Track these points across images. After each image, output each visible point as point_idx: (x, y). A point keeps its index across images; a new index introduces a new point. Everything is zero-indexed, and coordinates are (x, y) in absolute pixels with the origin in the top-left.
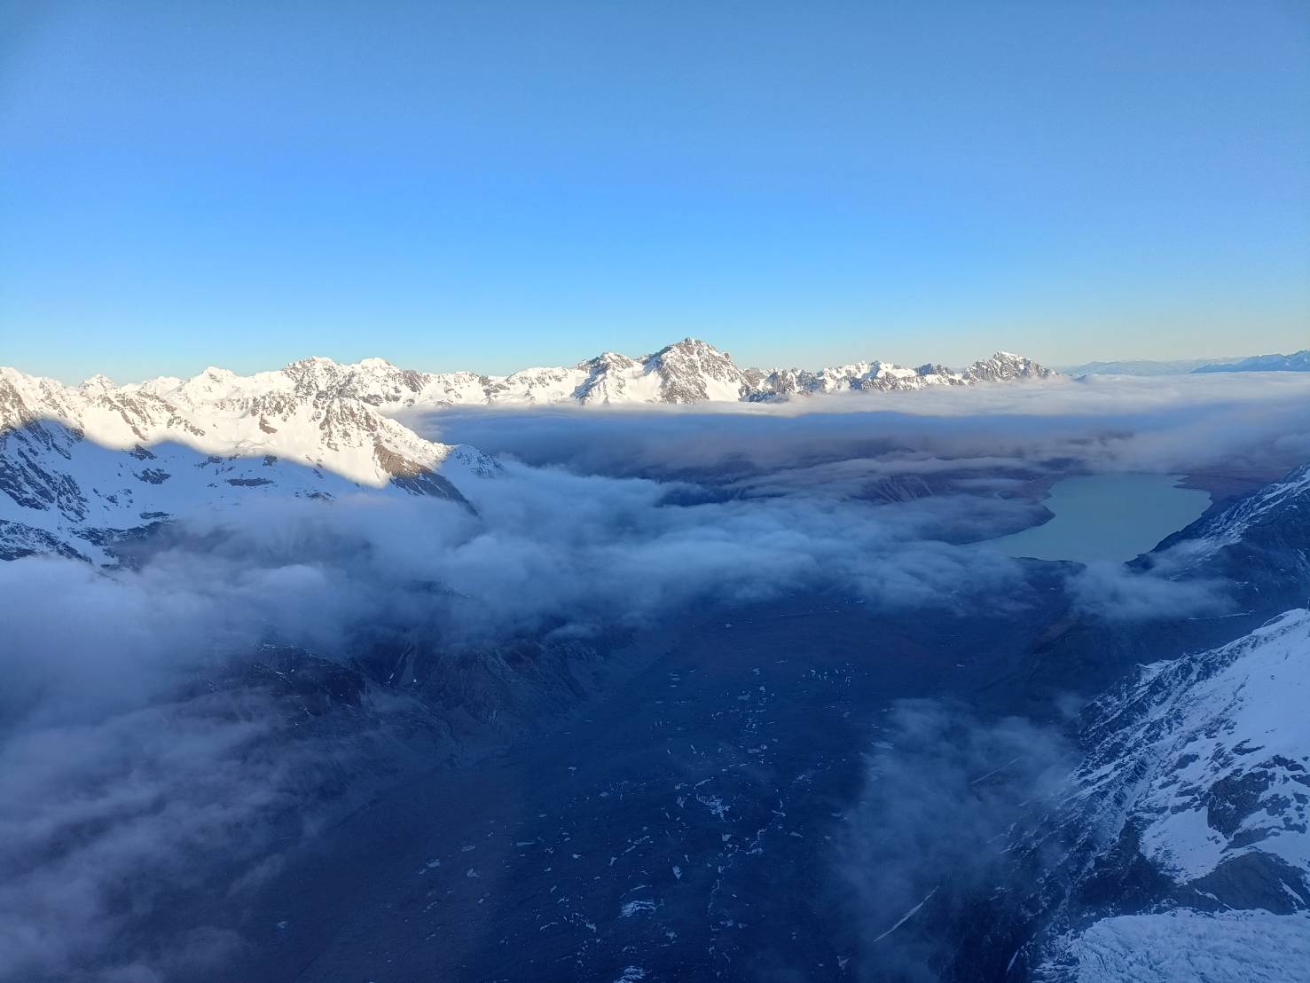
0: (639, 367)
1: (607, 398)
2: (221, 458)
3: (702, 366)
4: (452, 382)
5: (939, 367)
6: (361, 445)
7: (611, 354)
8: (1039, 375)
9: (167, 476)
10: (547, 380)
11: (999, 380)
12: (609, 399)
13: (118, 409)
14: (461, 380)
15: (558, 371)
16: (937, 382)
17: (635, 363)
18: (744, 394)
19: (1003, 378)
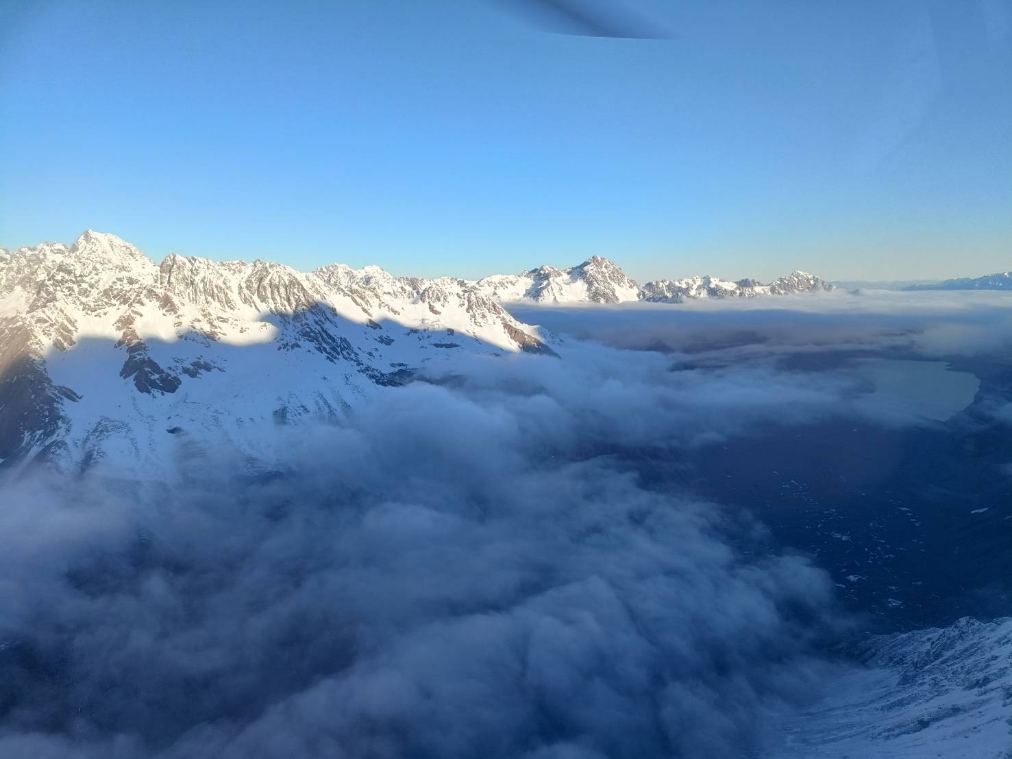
0: (566, 277)
1: (555, 298)
2: (418, 330)
3: (610, 277)
4: (439, 284)
5: (753, 281)
6: (494, 323)
7: (547, 267)
8: (825, 289)
9: (393, 341)
10: (506, 284)
11: (797, 292)
12: (557, 298)
13: (349, 295)
14: (446, 283)
15: (512, 278)
16: (762, 292)
17: (562, 273)
18: (641, 297)
19: (799, 290)
